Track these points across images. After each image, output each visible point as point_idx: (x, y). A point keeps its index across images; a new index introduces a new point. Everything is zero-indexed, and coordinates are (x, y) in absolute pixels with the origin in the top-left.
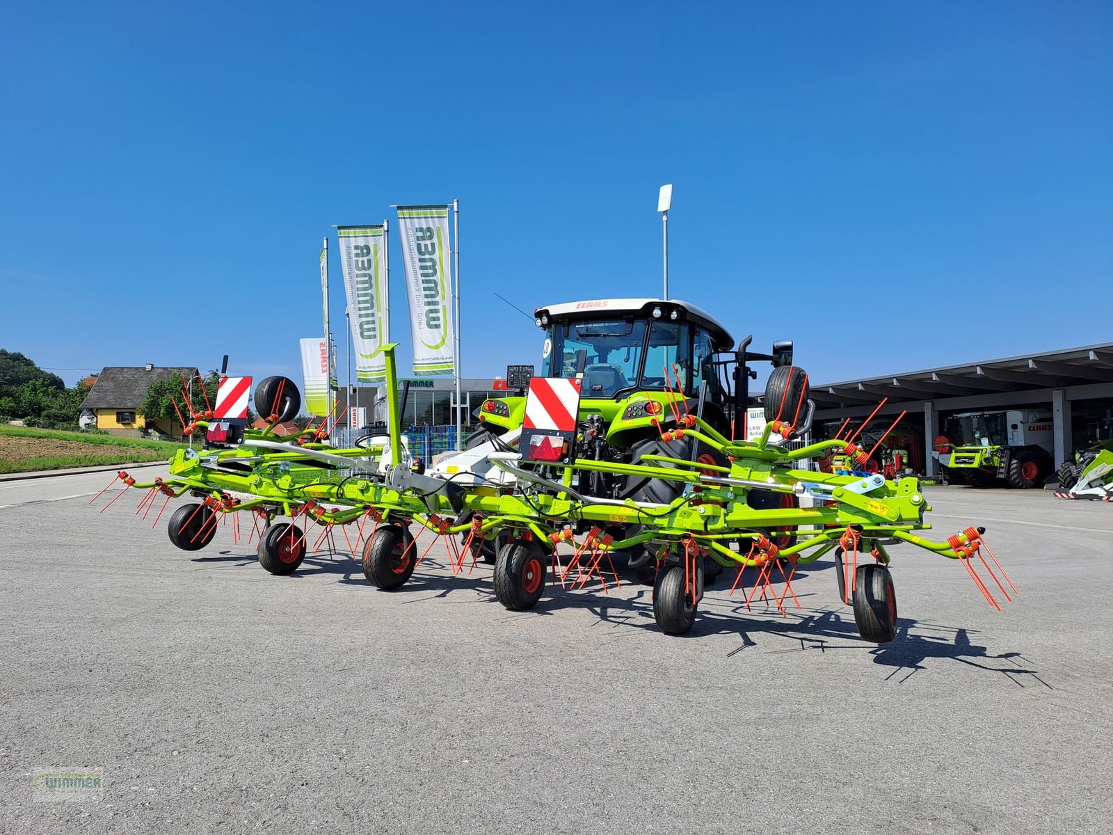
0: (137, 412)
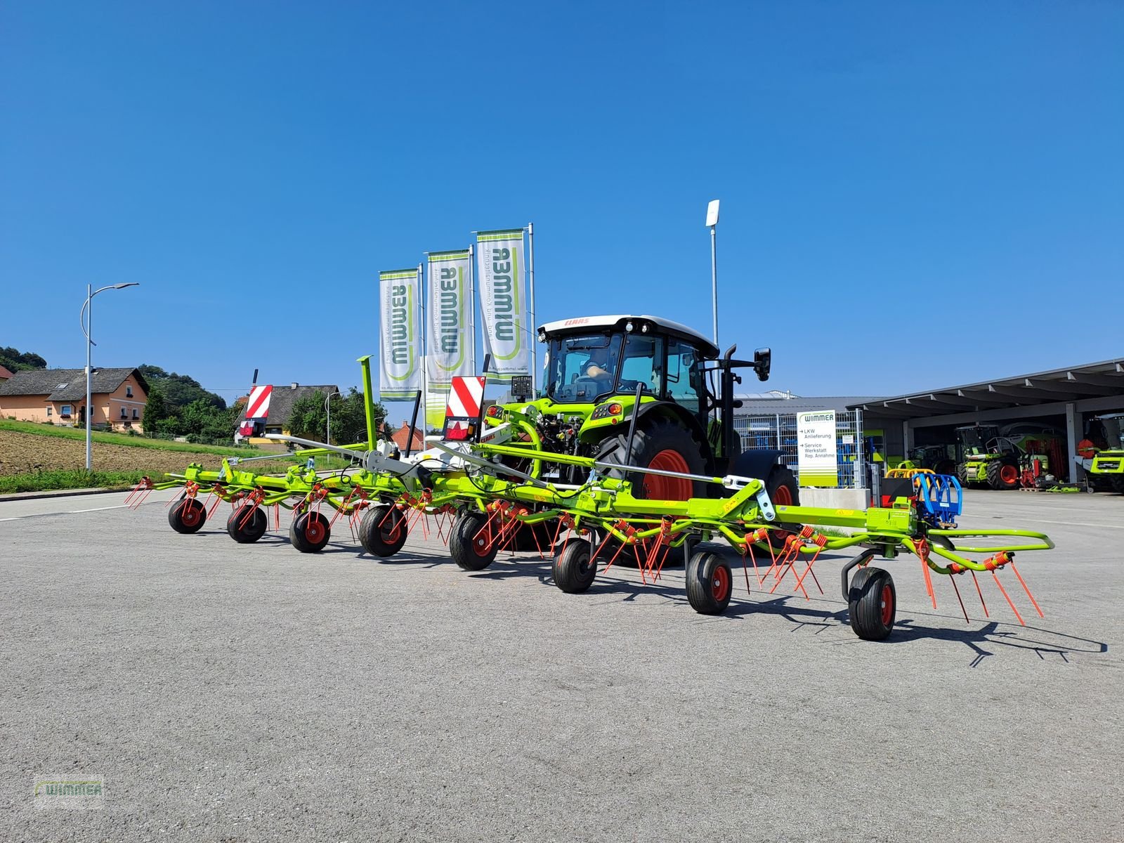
0: (283, 428)
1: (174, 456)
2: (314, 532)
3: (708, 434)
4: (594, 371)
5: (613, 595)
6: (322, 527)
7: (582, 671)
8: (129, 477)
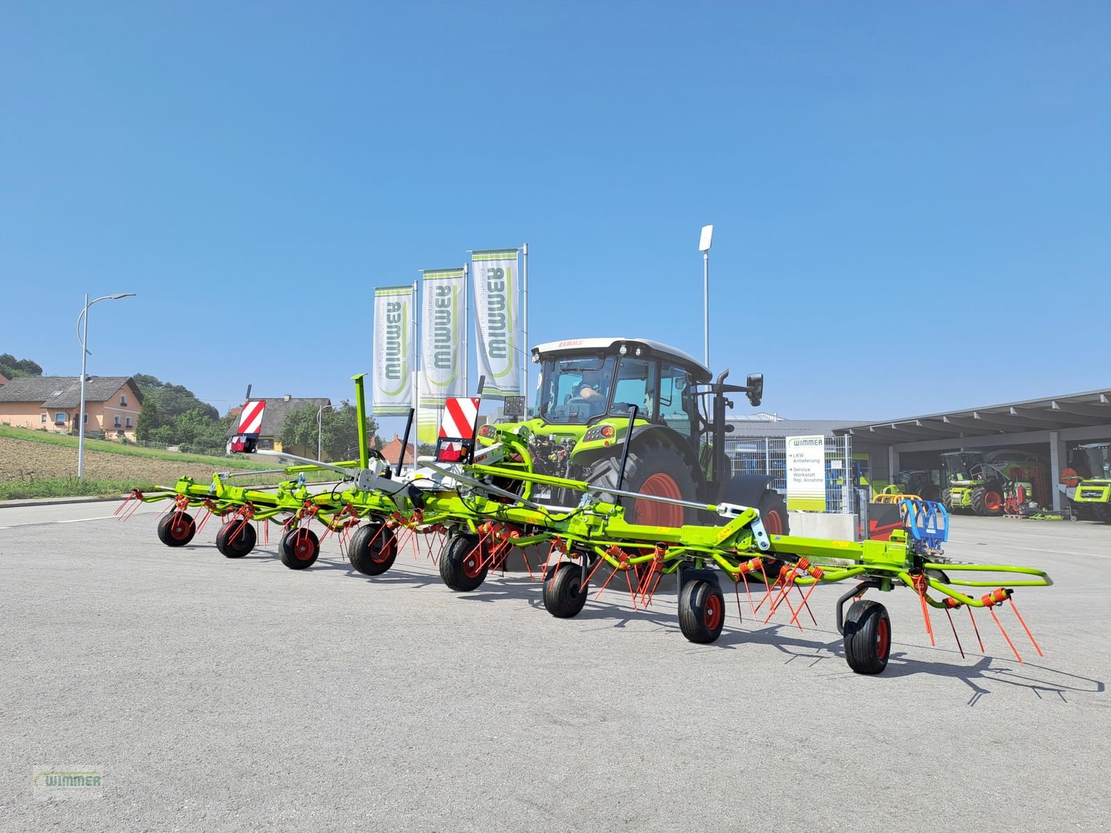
0: (275, 439)
1: (166, 465)
2: (303, 549)
3: (700, 457)
4: (586, 393)
5: (604, 621)
6: (311, 544)
7: (574, 704)
8: (121, 486)
